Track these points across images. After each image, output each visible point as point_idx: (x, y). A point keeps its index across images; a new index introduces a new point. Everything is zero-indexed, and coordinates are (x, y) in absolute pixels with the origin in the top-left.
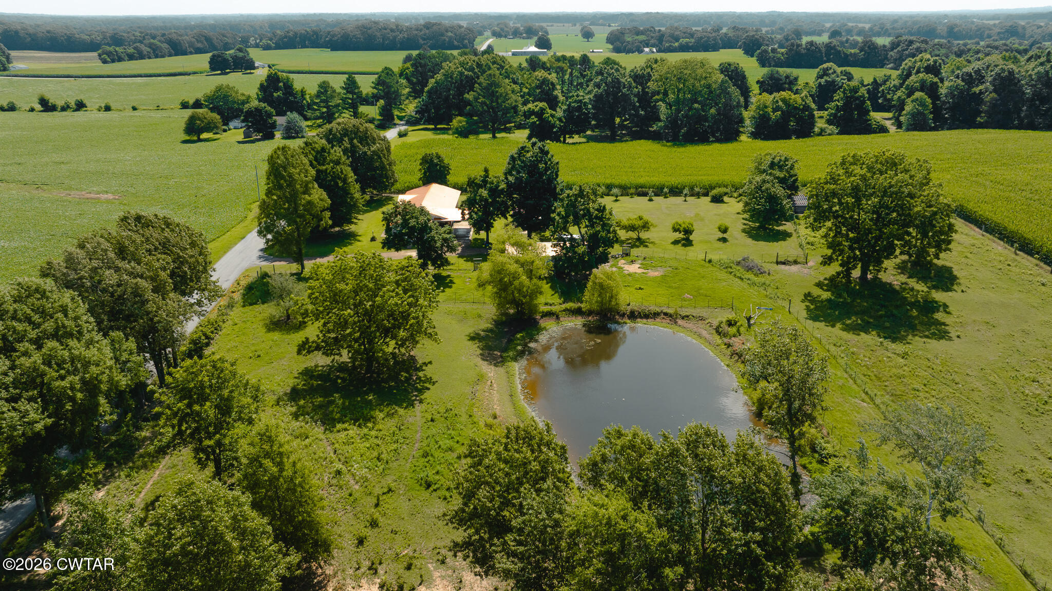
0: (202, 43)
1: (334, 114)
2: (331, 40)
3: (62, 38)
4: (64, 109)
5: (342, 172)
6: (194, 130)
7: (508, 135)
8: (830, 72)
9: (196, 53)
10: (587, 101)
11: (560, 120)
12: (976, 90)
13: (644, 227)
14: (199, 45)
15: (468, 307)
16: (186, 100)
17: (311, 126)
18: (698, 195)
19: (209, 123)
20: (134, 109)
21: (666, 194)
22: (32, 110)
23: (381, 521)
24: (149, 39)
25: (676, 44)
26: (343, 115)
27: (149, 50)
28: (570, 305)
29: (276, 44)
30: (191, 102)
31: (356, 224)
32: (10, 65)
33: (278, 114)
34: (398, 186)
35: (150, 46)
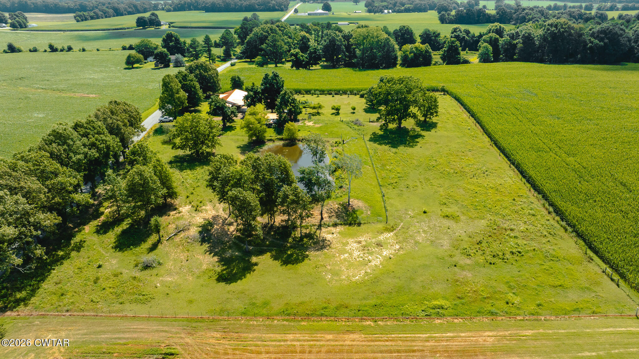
0: (132, 9)
1: (199, 54)
2: (205, 6)
3: (52, 5)
4: (62, 51)
5: (193, 85)
6: (130, 63)
7: (283, 65)
8: (457, 30)
9: (128, 14)
10: (319, 48)
11: (306, 58)
12: (515, 42)
13: (319, 107)
14: (130, 10)
15: (239, 137)
16: (125, 45)
17: (188, 61)
18: (355, 94)
19: (137, 59)
20: (98, 50)
21: (341, 94)
22: (45, 51)
23: (194, 193)
24: (101, 6)
25: (403, 8)
26: (204, 55)
27: (102, 13)
28: (279, 137)
29: (174, 8)
30: (128, 46)
31: (200, 106)
32: (28, 24)
33: (171, 55)
34: (222, 90)
35: (102, 11)
